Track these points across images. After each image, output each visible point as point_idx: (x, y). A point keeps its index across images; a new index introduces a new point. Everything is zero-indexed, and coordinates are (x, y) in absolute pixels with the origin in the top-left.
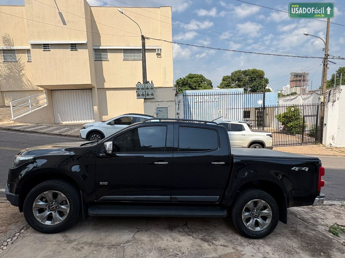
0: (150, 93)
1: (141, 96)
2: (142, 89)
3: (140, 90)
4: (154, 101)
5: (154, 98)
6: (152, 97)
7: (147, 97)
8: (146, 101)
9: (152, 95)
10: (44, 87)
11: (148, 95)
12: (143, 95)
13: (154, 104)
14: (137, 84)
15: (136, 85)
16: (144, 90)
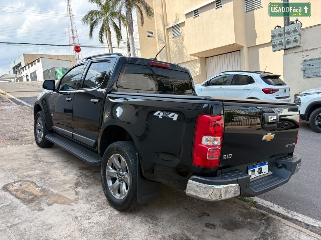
0: (291, 39)
1: (278, 46)
2: (280, 35)
3: (278, 38)
4: (300, 51)
5: (299, 46)
6: (294, 45)
7: (287, 47)
8: (288, 52)
9: (295, 41)
10: (196, 55)
11: (288, 43)
12: (280, 44)
13: (299, 56)
14: (273, 29)
15: (272, 31)
16: (283, 37)
